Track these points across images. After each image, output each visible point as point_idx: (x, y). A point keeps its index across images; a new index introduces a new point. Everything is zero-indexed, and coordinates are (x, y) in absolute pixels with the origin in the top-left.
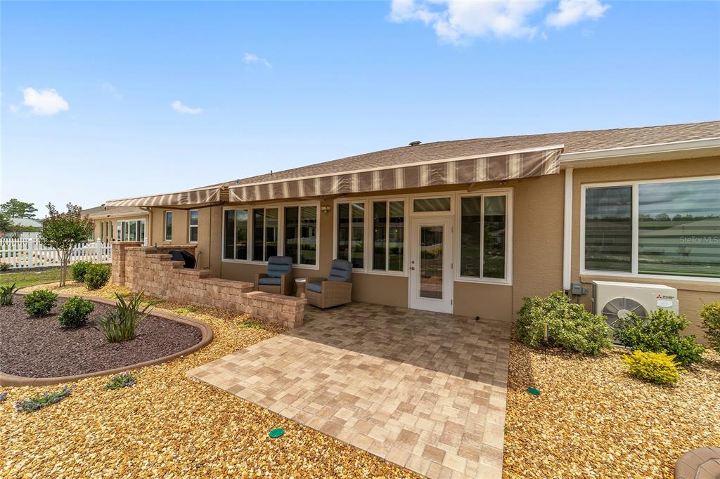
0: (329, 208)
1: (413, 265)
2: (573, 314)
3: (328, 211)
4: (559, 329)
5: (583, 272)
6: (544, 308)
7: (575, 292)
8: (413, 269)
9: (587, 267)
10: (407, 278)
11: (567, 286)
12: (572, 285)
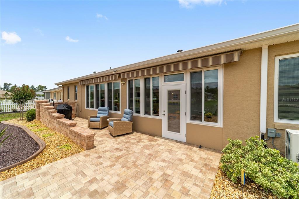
0: (124, 82)
1: (164, 113)
2: (270, 158)
3: (124, 84)
4: (256, 173)
5: (277, 120)
6: (243, 150)
7: (269, 135)
8: (164, 115)
9: (280, 117)
10: (161, 120)
11: (263, 130)
12: (267, 130)
